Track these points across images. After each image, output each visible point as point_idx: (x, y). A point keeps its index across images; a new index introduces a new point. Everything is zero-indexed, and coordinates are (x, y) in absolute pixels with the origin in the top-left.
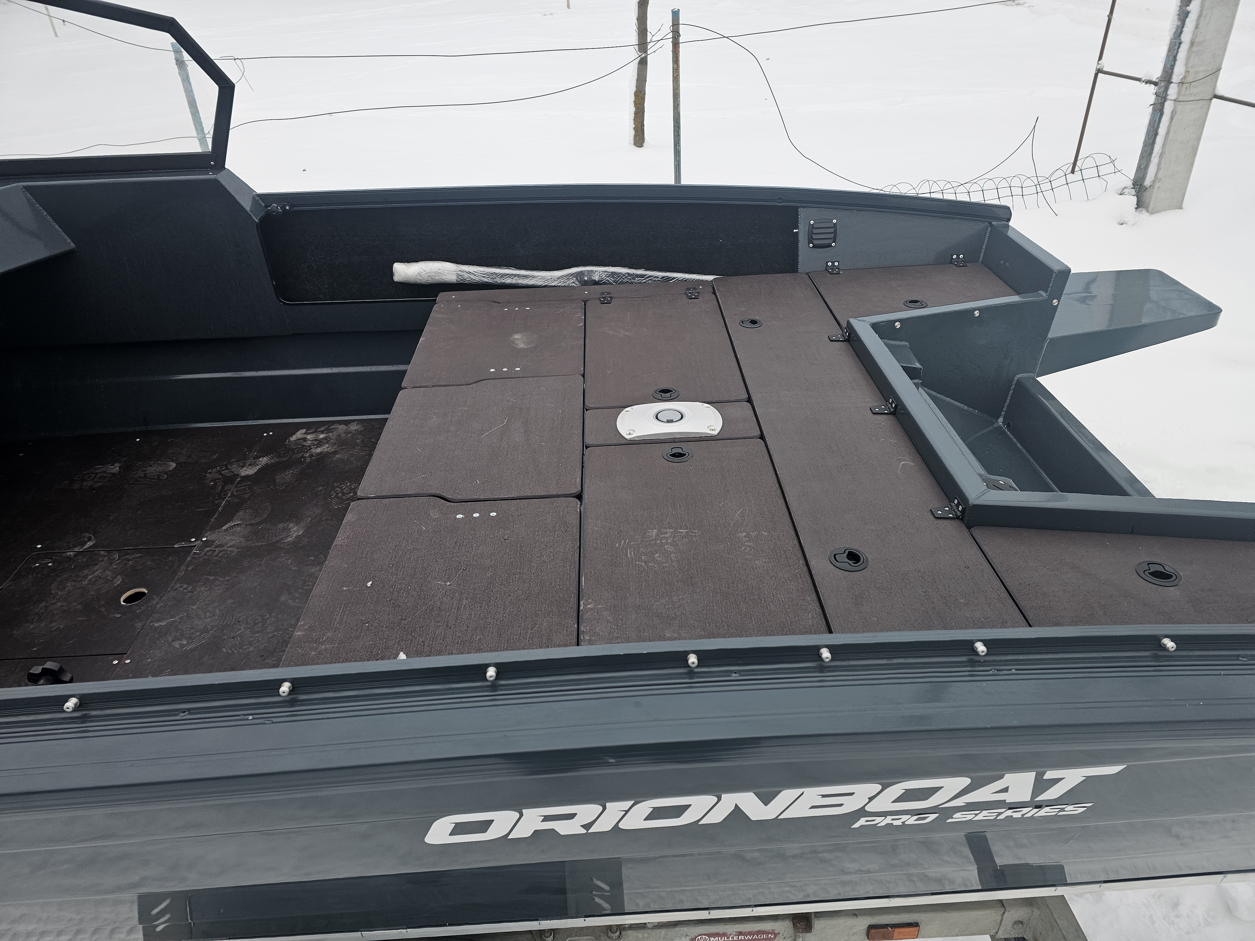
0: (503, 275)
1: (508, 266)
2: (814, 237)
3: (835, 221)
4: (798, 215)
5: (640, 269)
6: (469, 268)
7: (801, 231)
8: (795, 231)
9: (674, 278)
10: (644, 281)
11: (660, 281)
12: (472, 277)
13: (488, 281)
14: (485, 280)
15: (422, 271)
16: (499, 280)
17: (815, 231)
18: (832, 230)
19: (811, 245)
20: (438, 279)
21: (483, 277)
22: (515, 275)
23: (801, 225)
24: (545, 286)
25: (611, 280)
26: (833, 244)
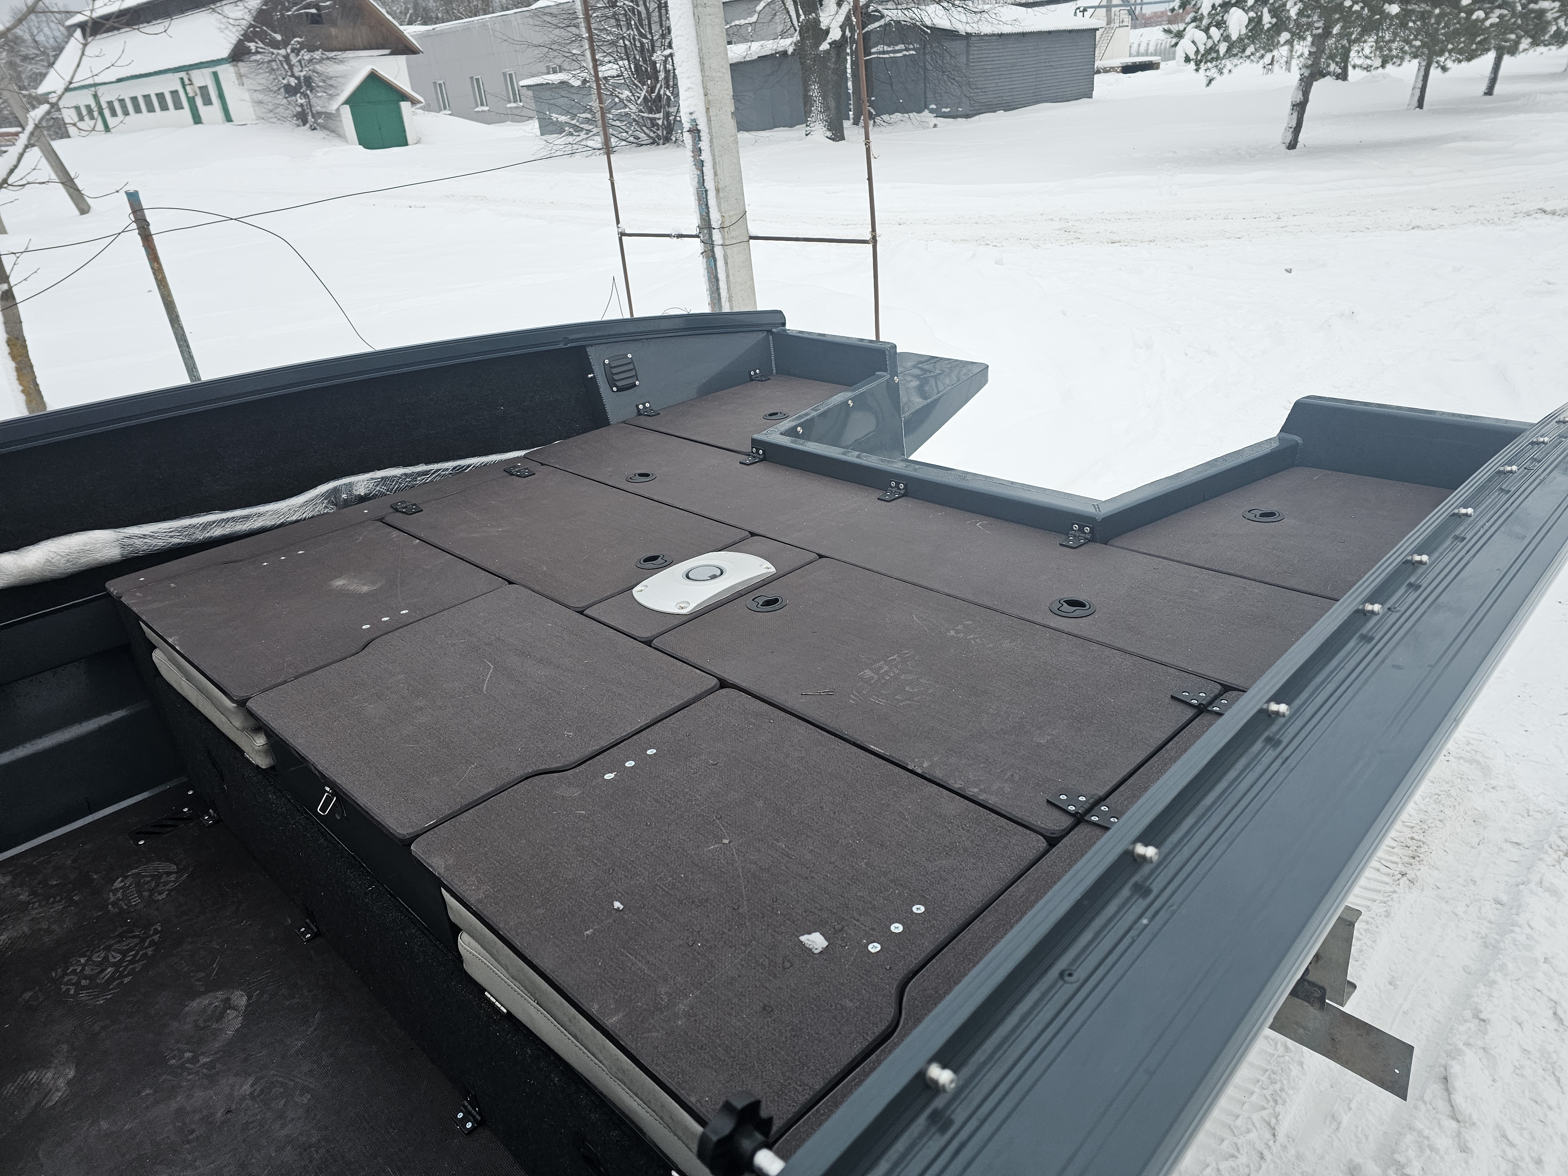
0: (206, 526)
2: (616, 377)
3: (630, 356)
4: (588, 356)
5: (418, 464)
6: (141, 529)
7: (598, 374)
8: (590, 376)
9: (469, 466)
10: (430, 479)
11: (451, 474)
14: (176, 541)
15: (51, 554)
16: (201, 536)
17: (614, 371)
18: (630, 367)
19: (614, 389)
21: (171, 537)
22: (227, 520)
23: (595, 368)
24: (281, 525)
25: (383, 489)
26: (637, 383)
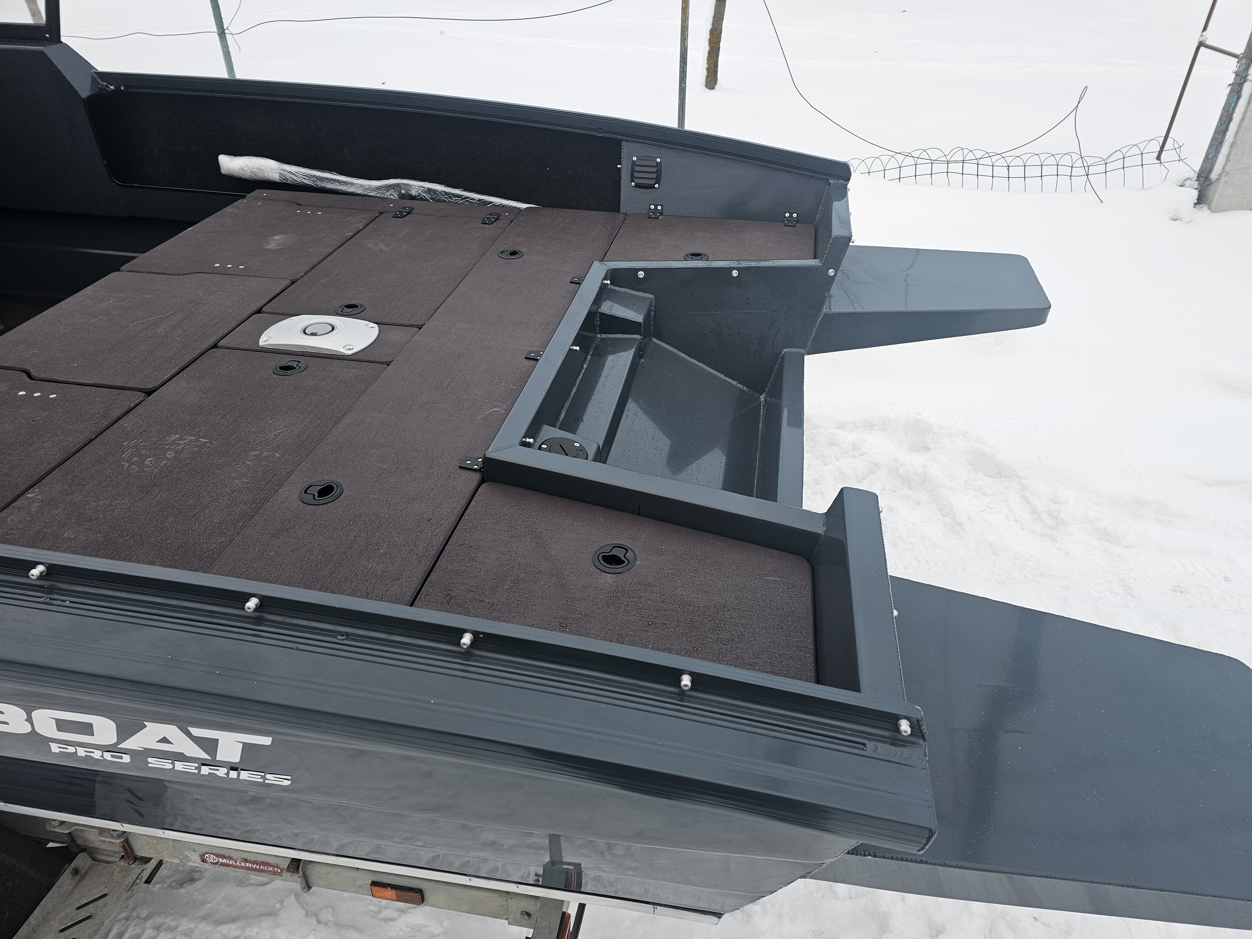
0: (322, 179)
1: (330, 170)
2: (636, 175)
3: (658, 160)
4: (621, 149)
6: (291, 168)
7: (624, 167)
8: (618, 166)
9: (491, 203)
10: (461, 201)
11: (476, 203)
12: (294, 178)
13: (309, 183)
14: (306, 182)
15: (245, 166)
16: (320, 184)
17: (636, 169)
18: (655, 170)
19: (633, 184)
20: (261, 175)
21: (305, 178)
22: (335, 180)
23: (623, 161)
24: (364, 195)
25: (428, 196)
26: (657, 186)
